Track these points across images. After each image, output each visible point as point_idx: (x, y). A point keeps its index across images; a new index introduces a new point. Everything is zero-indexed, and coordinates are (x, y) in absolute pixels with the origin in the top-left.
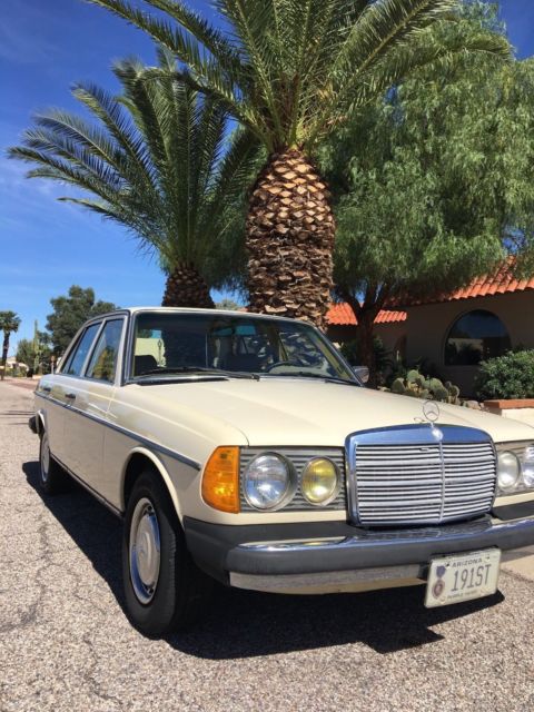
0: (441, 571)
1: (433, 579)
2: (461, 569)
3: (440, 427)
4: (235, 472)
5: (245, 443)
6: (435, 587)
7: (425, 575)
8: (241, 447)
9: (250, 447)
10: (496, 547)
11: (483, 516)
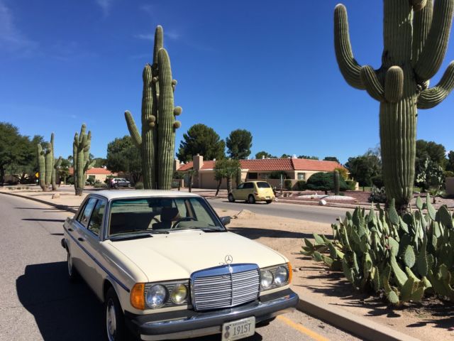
0: (228, 328)
1: (224, 332)
2: (237, 326)
3: (232, 265)
4: (143, 294)
5: (147, 281)
6: (225, 334)
7: (221, 330)
8: (145, 283)
9: (149, 283)
10: (254, 315)
11: (254, 301)
